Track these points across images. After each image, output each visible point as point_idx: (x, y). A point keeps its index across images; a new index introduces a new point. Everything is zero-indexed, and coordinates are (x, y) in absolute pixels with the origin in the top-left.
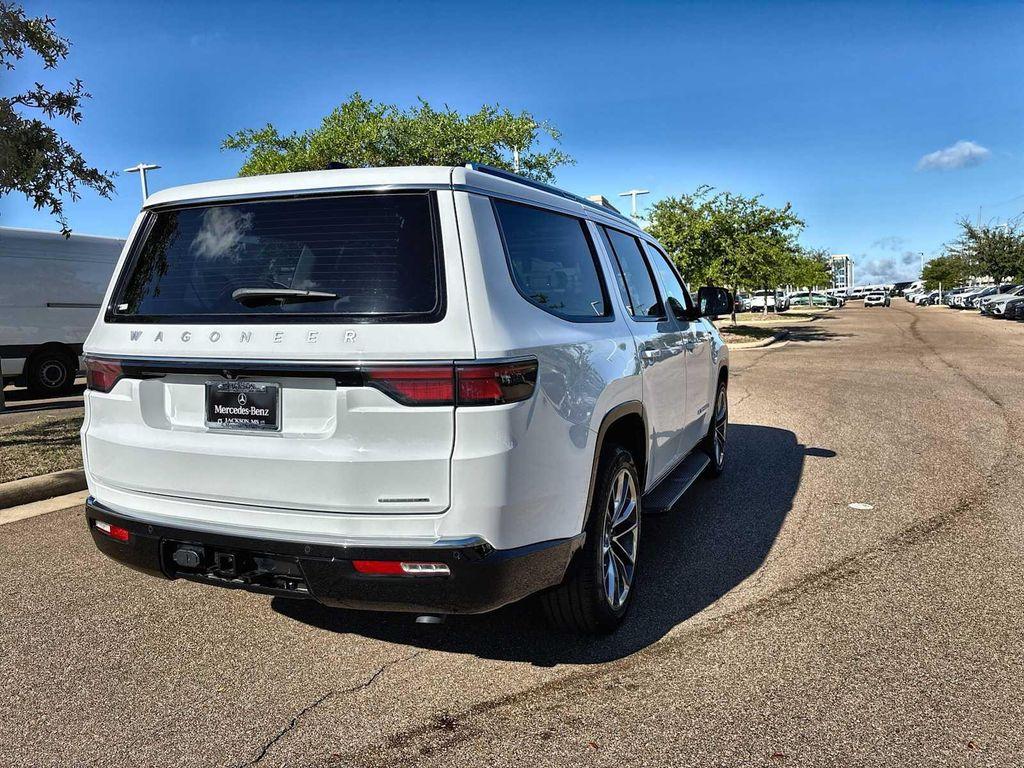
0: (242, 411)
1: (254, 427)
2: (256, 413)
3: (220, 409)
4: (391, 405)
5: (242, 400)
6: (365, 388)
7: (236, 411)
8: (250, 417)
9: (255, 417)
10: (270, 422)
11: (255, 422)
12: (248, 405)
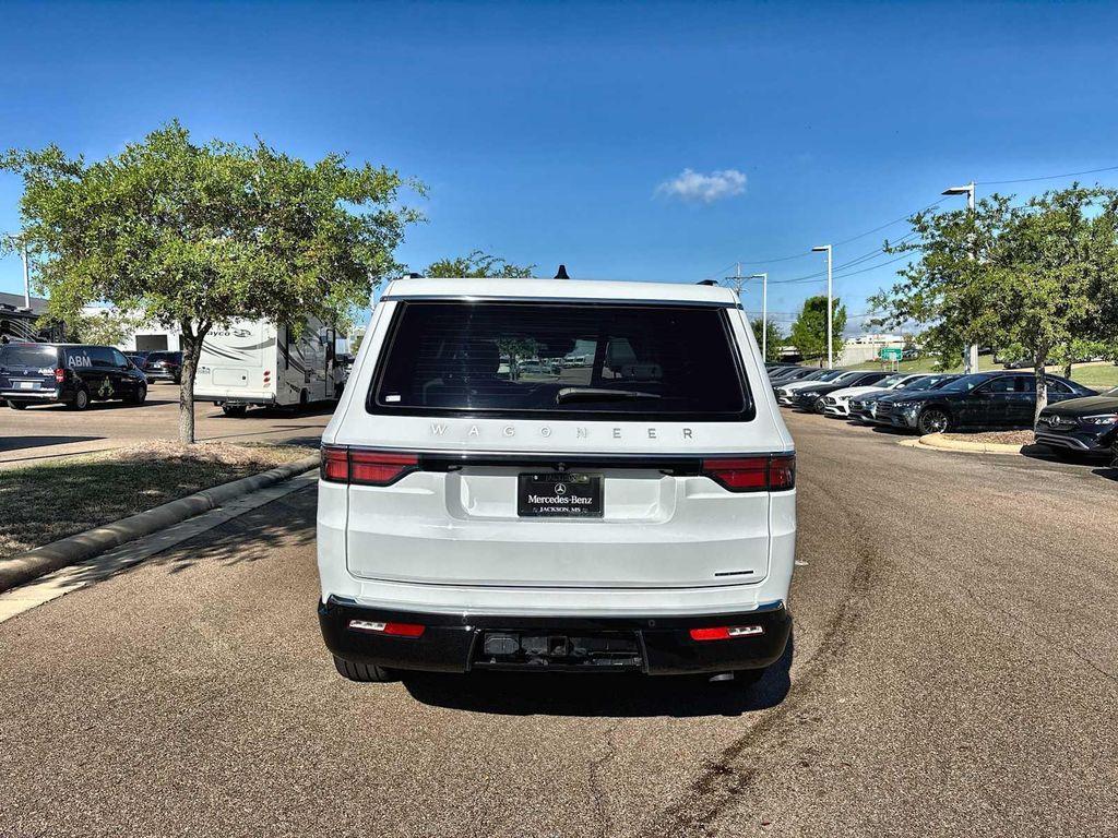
0: (560, 500)
1: (576, 515)
2: (577, 501)
3: (536, 499)
4: (721, 492)
5: (560, 489)
6: (699, 477)
7: (552, 500)
8: (570, 505)
9: (576, 505)
10: (595, 509)
11: (577, 510)
12: (568, 495)
